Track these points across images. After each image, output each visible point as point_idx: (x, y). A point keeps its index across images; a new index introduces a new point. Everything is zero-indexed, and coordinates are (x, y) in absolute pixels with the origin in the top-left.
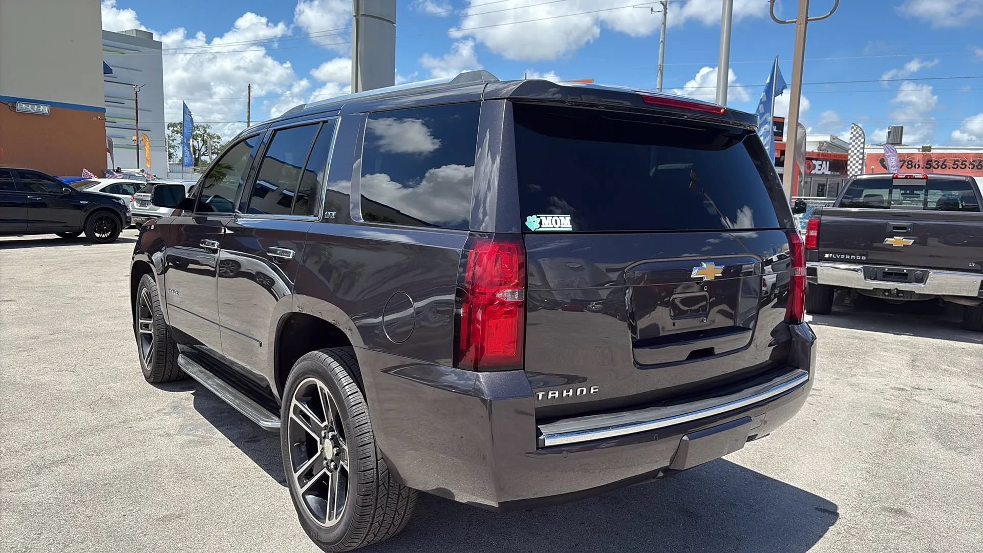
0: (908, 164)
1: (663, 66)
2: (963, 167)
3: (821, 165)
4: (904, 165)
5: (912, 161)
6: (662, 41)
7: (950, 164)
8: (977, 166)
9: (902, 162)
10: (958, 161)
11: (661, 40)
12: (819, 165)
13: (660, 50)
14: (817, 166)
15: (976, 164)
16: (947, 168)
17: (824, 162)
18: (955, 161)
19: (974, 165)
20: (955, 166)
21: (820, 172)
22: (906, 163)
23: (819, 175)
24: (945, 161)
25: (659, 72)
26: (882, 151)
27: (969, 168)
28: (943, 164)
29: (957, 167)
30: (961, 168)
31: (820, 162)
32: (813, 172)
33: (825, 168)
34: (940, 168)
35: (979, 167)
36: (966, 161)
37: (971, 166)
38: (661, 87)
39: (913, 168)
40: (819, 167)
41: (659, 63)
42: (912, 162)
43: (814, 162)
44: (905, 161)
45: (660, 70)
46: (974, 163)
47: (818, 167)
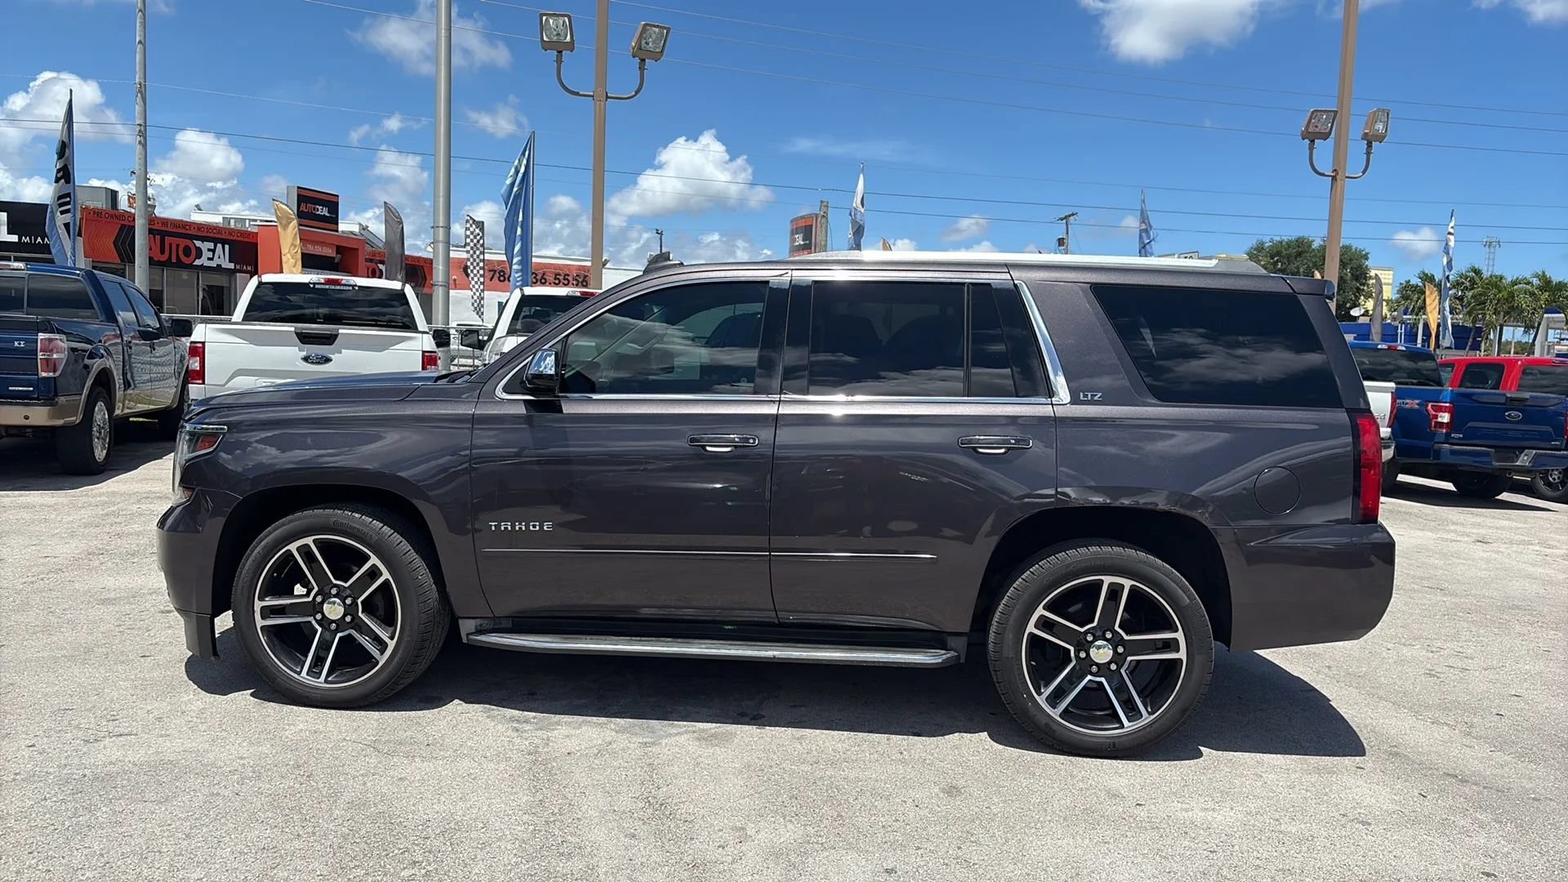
0: (500, 276)
1: (145, 85)
2: (566, 282)
3: (213, 251)
4: (495, 277)
5: (503, 271)
6: (140, 42)
7: (550, 278)
8: (582, 283)
9: (492, 273)
10: (560, 275)
11: (137, 40)
12: (209, 250)
13: (138, 57)
14: (204, 251)
15: (580, 280)
16: (547, 283)
17: (219, 246)
18: (556, 275)
19: (578, 281)
20: (557, 282)
21: (213, 264)
22: (498, 275)
23: (209, 268)
24: (544, 274)
25: (139, 95)
26: (465, 256)
27: (573, 284)
28: (542, 278)
29: (559, 283)
30: (564, 284)
31: (211, 245)
32: (198, 262)
33: (222, 256)
34: (539, 283)
35: (584, 284)
36: (568, 275)
37: (575, 282)
38: (145, 123)
39: (506, 282)
40: (210, 255)
41: (137, 81)
42: (504, 274)
43: (198, 243)
44: (495, 271)
45: (140, 92)
46: (577, 278)
47: (206, 254)
